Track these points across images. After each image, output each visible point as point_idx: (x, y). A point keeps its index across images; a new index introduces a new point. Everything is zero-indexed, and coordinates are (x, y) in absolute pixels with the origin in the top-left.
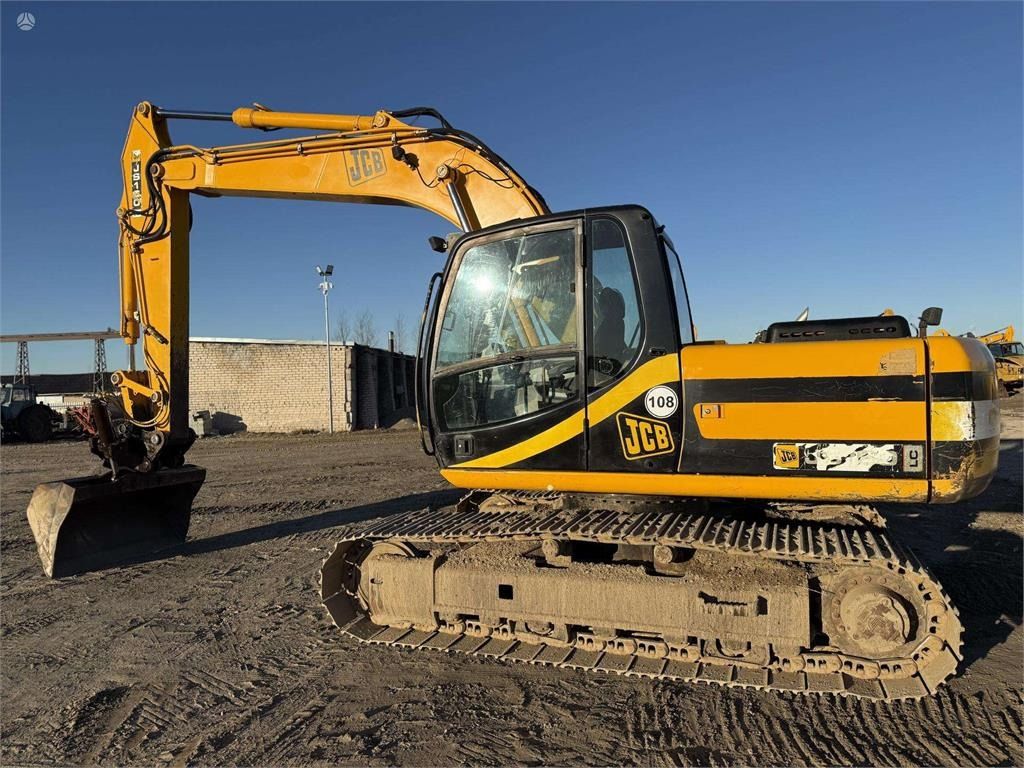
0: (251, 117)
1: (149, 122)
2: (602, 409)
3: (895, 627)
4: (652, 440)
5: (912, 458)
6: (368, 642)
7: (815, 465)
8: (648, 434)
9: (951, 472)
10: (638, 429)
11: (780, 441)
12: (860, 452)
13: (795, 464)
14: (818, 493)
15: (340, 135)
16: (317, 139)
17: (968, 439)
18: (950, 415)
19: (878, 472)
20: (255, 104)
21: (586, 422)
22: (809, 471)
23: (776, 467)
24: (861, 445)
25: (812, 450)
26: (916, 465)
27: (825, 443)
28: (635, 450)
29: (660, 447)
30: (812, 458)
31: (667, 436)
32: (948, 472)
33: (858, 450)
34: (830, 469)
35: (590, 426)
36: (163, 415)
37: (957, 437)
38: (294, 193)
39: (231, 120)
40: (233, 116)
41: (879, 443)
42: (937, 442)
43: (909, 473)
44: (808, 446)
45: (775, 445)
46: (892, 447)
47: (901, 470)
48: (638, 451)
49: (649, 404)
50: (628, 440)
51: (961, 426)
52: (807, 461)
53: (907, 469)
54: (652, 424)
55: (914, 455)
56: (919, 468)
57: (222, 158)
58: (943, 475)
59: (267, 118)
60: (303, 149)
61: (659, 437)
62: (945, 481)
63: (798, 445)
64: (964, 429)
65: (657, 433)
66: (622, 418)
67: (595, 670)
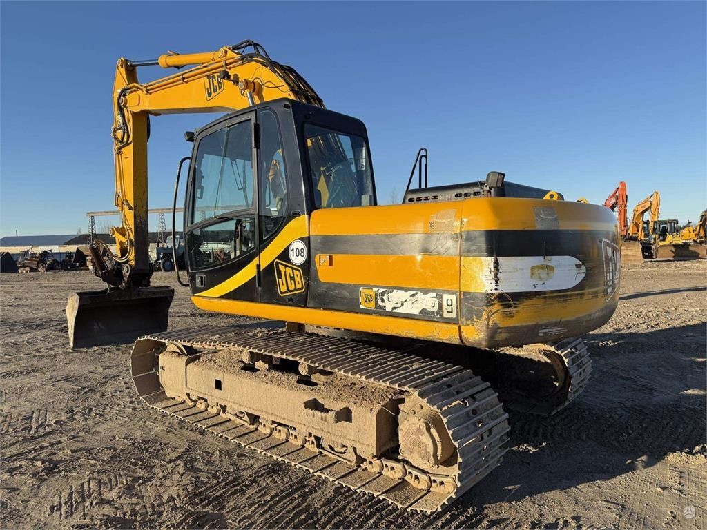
0: (166, 61)
1: (123, 70)
2: (267, 257)
3: (427, 449)
4: (293, 281)
5: (448, 305)
6: (151, 406)
7: (385, 307)
8: (291, 277)
9: (475, 320)
10: (285, 272)
11: (364, 286)
12: (414, 298)
13: (372, 305)
14: (387, 329)
15: (201, 66)
16: (191, 71)
17: (489, 292)
18: (475, 269)
19: (425, 316)
20: (169, 52)
21: (258, 266)
22: (381, 312)
23: (361, 307)
24: (414, 292)
25: (383, 294)
26: (452, 312)
27: (391, 289)
28: (284, 289)
29: (297, 288)
30: (383, 301)
31: (301, 279)
32: (473, 320)
33: (412, 296)
34: (394, 311)
35: (261, 269)
36: (131, 255)
37: (481, 289)
38: (184, 109)
39: (158, 64)
40: (159, 62)
41: (426, 292)
42: (464, 293)
43: (448, 318)
44: (381, 290)
45: (361, 289)
46: (434, 294)
47: (441, 315)
48: (285, 290)
49: (291, 253)
50: (280, 280)
51: (484, 279)
52: (380, 303)
53: (446, 315)
54: (293, 269)
55: (450, 303)
56: (454, 315)
57: (151, 89)
58: (469, 322)
59: (173, 60)
60: (184, 79)
61: (297, 279)
62: (470, 327)
63: (375, 289)
64: (486, 282)
65: (295, 276)
66: (277, 263)
67: (247, 447)
